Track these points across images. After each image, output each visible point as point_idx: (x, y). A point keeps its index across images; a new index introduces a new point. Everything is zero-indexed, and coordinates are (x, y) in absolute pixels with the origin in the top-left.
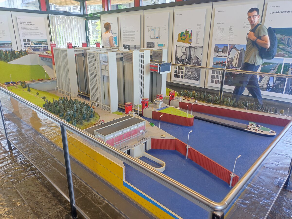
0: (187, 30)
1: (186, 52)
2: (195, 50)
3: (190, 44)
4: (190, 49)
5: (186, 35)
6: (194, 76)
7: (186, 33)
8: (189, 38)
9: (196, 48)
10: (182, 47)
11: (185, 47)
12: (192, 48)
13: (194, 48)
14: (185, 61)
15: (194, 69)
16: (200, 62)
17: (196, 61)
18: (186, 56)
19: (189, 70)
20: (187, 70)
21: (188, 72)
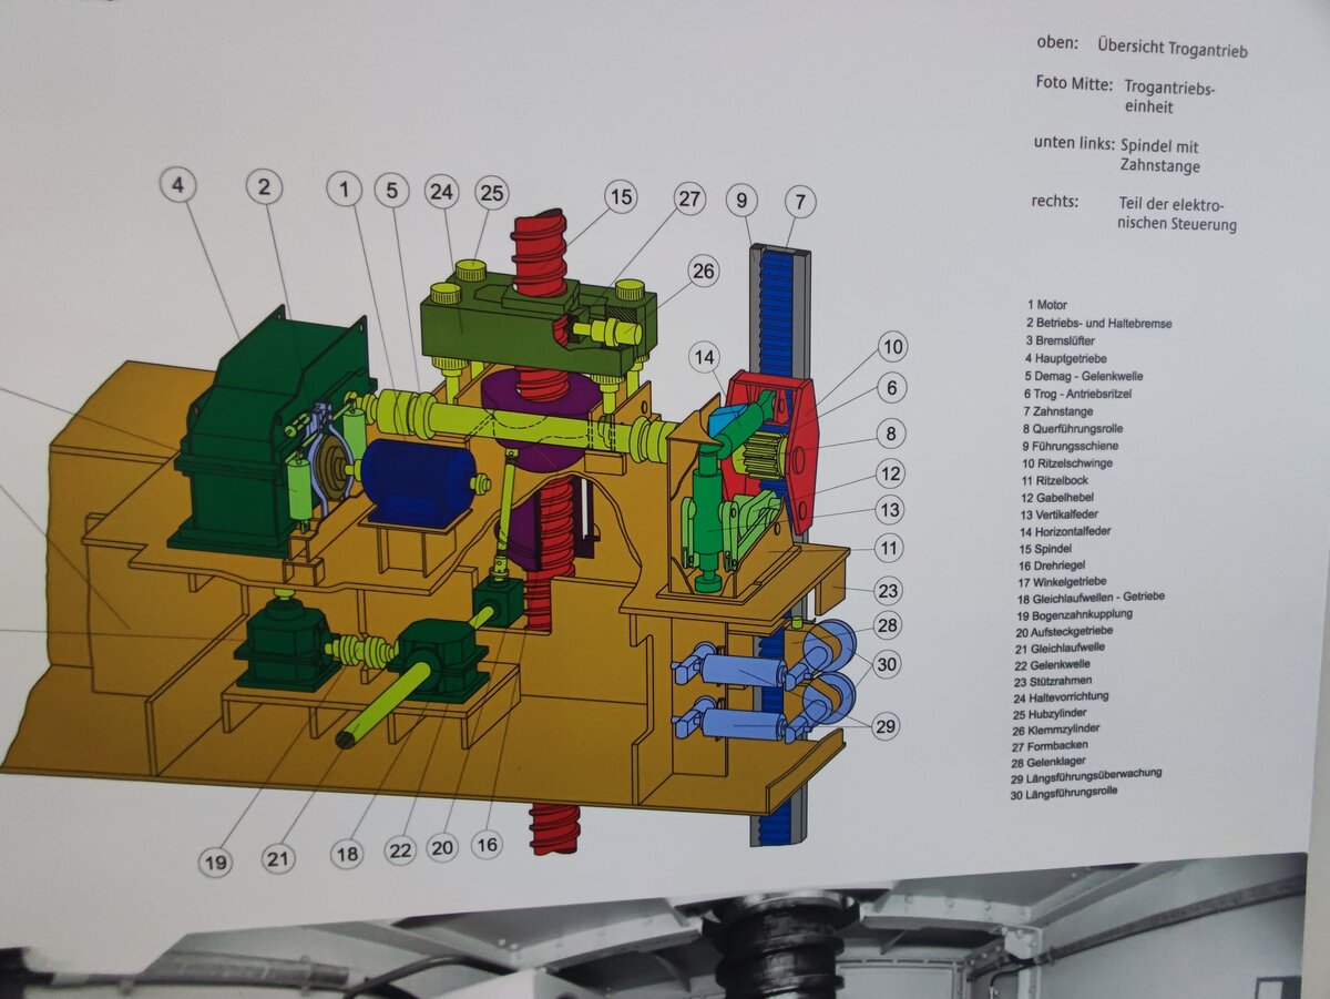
0: (541, 235)
3: (779, 826)
5: (503, 489)
7: (499, 393)
8: (706, 574)
9: (1052, 956)
10: (355, 979)
11: (502, 970)
12: (850, 952)
13: (968, 959)
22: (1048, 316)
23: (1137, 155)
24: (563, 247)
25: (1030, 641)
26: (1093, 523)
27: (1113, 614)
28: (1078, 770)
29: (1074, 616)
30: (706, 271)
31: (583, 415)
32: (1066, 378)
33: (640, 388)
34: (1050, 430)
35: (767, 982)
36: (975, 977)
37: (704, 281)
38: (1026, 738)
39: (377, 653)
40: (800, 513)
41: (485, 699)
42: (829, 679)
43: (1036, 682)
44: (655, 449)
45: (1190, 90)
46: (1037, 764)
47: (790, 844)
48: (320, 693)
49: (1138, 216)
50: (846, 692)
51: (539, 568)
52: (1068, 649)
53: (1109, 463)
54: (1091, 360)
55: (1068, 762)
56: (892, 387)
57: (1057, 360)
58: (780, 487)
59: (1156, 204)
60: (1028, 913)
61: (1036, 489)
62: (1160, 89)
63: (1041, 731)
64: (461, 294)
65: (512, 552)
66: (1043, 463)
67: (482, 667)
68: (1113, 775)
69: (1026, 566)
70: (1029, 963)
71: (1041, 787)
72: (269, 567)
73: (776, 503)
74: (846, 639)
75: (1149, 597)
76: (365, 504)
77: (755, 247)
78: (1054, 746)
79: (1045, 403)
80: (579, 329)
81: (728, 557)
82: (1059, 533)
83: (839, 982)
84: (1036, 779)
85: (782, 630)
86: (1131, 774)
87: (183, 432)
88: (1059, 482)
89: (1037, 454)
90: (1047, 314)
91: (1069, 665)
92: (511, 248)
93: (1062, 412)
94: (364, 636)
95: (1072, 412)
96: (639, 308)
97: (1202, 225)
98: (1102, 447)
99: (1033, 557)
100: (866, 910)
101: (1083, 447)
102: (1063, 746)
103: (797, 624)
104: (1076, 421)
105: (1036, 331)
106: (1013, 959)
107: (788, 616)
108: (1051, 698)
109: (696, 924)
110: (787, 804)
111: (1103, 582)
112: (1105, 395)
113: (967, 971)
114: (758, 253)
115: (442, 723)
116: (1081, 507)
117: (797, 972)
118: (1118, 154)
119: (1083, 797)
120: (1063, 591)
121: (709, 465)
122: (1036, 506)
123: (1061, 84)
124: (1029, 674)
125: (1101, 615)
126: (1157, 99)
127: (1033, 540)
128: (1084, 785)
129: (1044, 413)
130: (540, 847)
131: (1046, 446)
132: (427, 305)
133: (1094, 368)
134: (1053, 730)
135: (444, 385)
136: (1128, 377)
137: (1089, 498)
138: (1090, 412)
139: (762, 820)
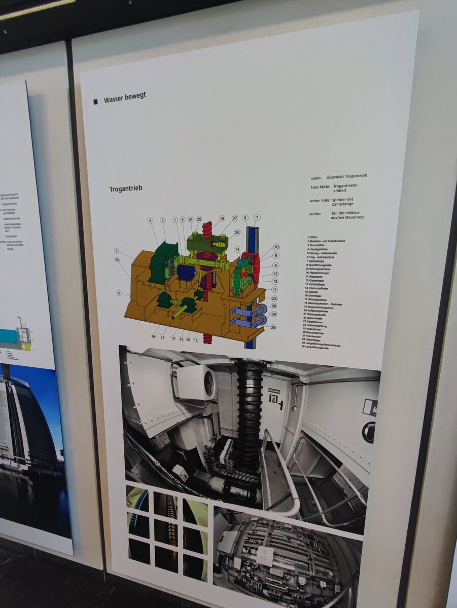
0: (208, 227)
1: (213, 402)
2: (295, 396)
3: (250, 345)
4: (250, 383)
5: (200, 274)
6: (302, 581)
7: (200, 256)
8: (237, 292)
9: (311, 384)
10: (174, 361)
11: (198, 364)
12: (265, 374)
13: (291, 380)
14: (207, 468)
15: (295, 536)
16: (359, 494)
17: (310, 479)
18: (216, 431)
19: (249, 534)
20: (235, 534)
21: (246, 547)
22: (313, 240)
23: (336, 203)
24: (211, 229)
25: (307, 312)
26: (323, 287)
27: (328, 308)
28: (318, 342)
29: (318, 307)
30: (238, 232)
31: (214, 261)
32: (317, 254)
33: (225, 256)
34: (313, 265)
35: (247, 376)
36: (293, 384)
37: (237, 234)
38: (306, 334)
39: (178, 303)
40: (256, 281)
41: (196, 313)
42: (261, 316)
43: (308, 321)
44: (227, 267)
45: (351, 186)
46: (308, 340)
47: (252, 349)
48: (169, 309)
49: (336, 216)
50: (265, 319)
51: (206, 289)
52: (317, 315)
53: (328, 273)
54: (323, 249)
55: (316, 340)
56: (276, 256)
57: (315, 250)
58: (252, 276)
59: (341, 213)
60: (306, 373)
61: (309, 278)
62: (343, 186)
63: (309, 333)
64: (193, 238)
65: (201, 286)
66: (311, 273)
67: (196, 307)
68: (328, 345)
69: (307, 295)
70: (305, 384)
71: (309, 345)
72: (162, 286)
73: (251, 279)
74: (265, 308)
75: (338, 305)
76: (177, 276)
77: (248, 227)
78: (313, 336)
79: (312, 259)
80: (214, 244)
81: (241, 289)
82: (315, 288)
83: (262, 379)
84: (308, 343)
85: (252, 305)
86: (332, 345)
87: (150, 263)
88: (315, 277)
89: (310, 271)
90: (313, 239)
91: (317, 319)
92: (202, 229)
93: (316, 261)
94: (176, 300)
95: (319, 261)
96: (225, 240)
97: (354, 217)
98: (326, 269)
99: (308, 294)
100: (268, 366)
101: (321, 269)
102: (315, 337)
103: (255, 304)
104: (319, 263)
105: (310, 243)
106: (302, 382)
107: (253, 302)
108: (312, 326)
109: (233, 362)
110: (252, 341)
111: (326, 300)
112: (327, 258)
113: (291, 383)
114: (248, 229)
115: (188, 317)
116: (320, 283)
117: (253, 376)
118: (332, 202)
119: (320, 349)
120: (316, 302)
121: (238, 271)
122: (309, 282)
123: (317, 188)
124: (307, 320)
125: (325, 308)
126: (342, 189)
127: (309, 290)
128: (320, 346)
129: (312, 261)
130: (205, 342)
131: (312, 269)
132: (188, 240)
133: (324, 251)
134: (313, 333)
135: (190, 255)
136: (333, 253)
137: (323, 281)
138: (323, 261)
139: (247, 343)
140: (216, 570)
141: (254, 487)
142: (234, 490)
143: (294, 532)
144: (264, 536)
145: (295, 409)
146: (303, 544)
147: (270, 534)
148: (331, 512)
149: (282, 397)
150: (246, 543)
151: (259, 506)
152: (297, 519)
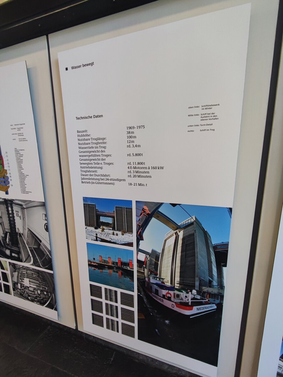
1: (1, 217)
2: (23, 214)
3: (7, 193)
4: (10, 209)
6: (39, 292)
9: (27, 208)
12: (13, 205)
13: (21, 207)
14: (4, 246)
15: (34, 273)
16: (48, 254)
17: (34, 248)
18: (4, 230)
19: (21, 273)
20: (16, 273)
21: (20, 279)
23: (19, 135)
25: (20, 179)
27: (25, 177)
29: (23, 177)
34: (18, 160)
35: (8, 206)
36: (22, 209)
38: (21, 188)
40: (4, 167)
43: (21, 182)
46: (22, 190)
49: (20, 140)
50: (9, 182)
52: (23, 180)
55: (25, 190)
56: (7, 156)
57: (17, 154)
58: (2, 164)
60: (24, 204)
66: (18, 163)
69: (18, 172)
70: (25, 208)
71: (23, 192)
73: (2, 166)
74: (8, 177)
75: (28, 175)
79: (17, 157)
83: (13, 207)
88: (19, 165)
90: (16, 149)
97: (25, 140)
100: (13, 201)
101: (20, 161)
103: (5, 176)
105: (15, 151)
108: (22, 184)
109: (3, 200)
110: (7, 191)
116: (21, 167)
117: (10, 206)
118: (17, 135)
119: (26, 194)
120: (21, 174)
122: (18, 167)
123: (13, 129)
126: (19, 129)
127: (19, 170)
128: (26, 192)
133: (20, 154)
134: (23, 187)
138: (20, 158)
140: (14, 290)
141: (19, 253)
142: (13, 254)
143: (34, 271)
144: (25, 274)
145: (24, 219)
146: (36, 276)
147: (26, 273)
148: (42, 261)
149: (20, 214)
150: (20, 277)
151: (21, 261)
152: (33, 265)
